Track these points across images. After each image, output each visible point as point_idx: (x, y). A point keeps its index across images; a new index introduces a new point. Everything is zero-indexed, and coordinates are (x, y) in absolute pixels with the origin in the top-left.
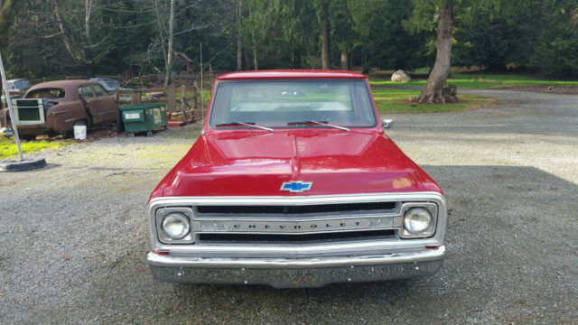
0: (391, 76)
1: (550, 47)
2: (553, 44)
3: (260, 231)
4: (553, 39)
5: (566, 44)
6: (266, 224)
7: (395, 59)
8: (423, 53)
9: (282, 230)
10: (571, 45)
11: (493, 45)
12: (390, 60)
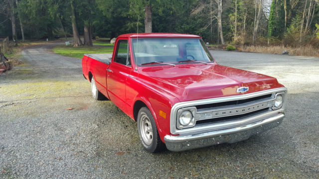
0: (110, 41)
1: (181, 28)
2: (183, 27)
3: (228, 115)
4: (182, 25)
5: (188, 27)
6: (230, 111)
7: (111, 32)
8: (126, 29)
9: (237, 113)
10: (190, 28)
11: (156, 26)
12: (109, 32)
